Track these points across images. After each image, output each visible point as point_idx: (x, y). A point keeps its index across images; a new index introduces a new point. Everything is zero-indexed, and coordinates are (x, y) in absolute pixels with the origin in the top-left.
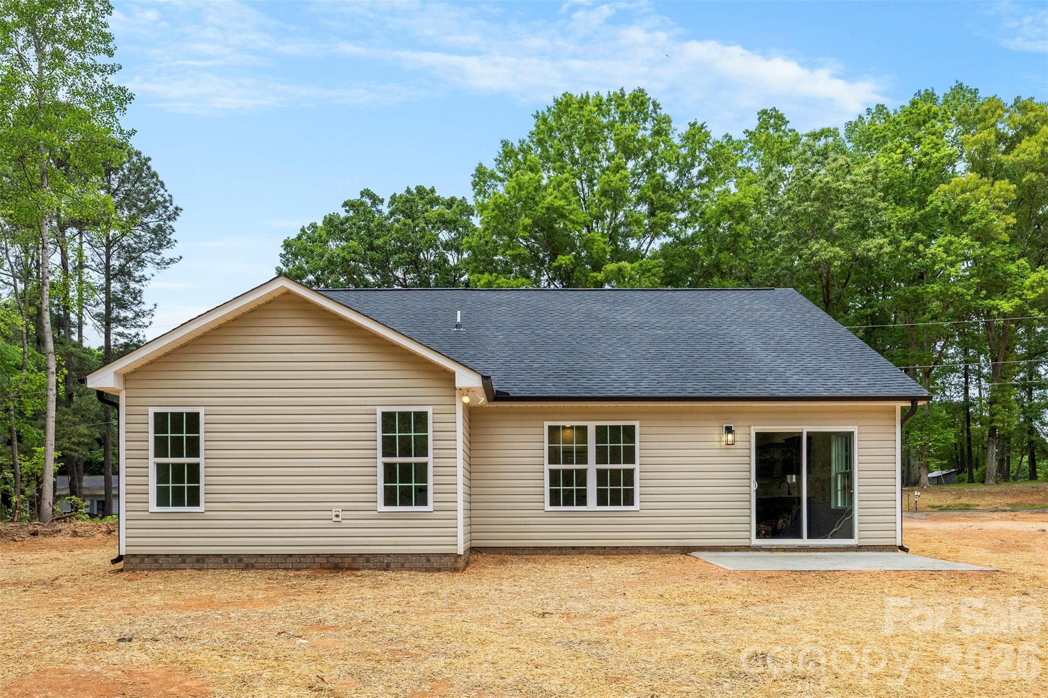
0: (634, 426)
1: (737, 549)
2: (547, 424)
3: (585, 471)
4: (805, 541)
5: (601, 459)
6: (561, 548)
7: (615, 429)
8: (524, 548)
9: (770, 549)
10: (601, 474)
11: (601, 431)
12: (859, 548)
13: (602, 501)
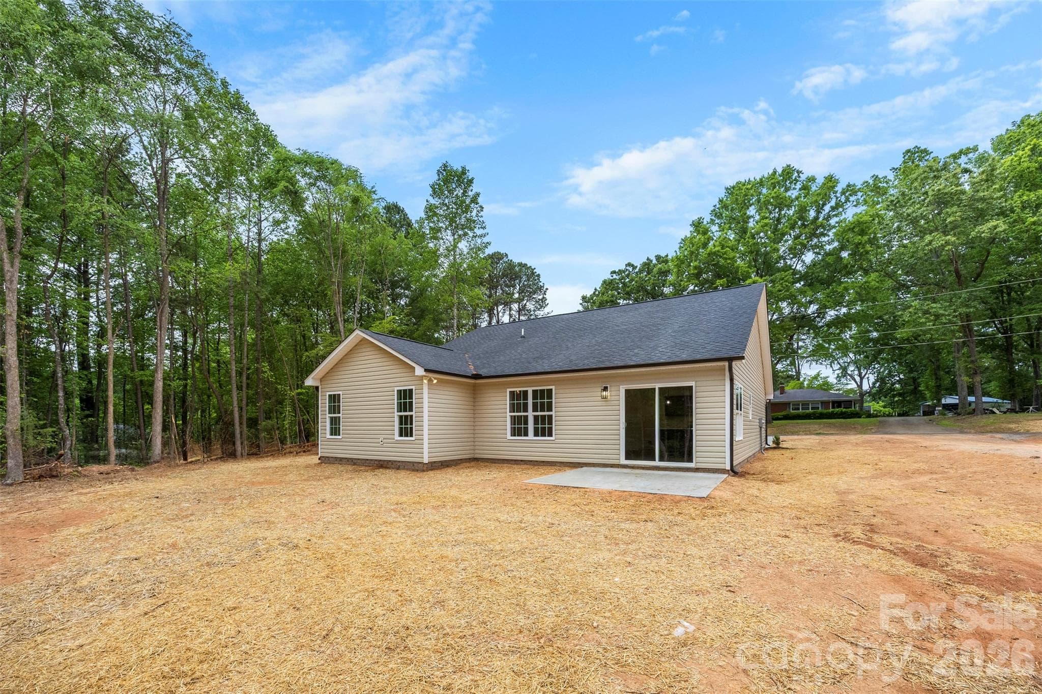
0: (552, 389)
1: (612, 466)
2: (508, 390)
3: (527, 416)
4: (657, 463)
5: (535, 410)
6: (515, 460)
7: (542, 391)
8: (499, 460)
9: (633, 467)
10: (536, 418)
11: (535, 392)
12: (697, 470)
13: (536, 434)
